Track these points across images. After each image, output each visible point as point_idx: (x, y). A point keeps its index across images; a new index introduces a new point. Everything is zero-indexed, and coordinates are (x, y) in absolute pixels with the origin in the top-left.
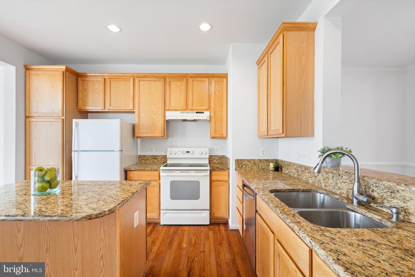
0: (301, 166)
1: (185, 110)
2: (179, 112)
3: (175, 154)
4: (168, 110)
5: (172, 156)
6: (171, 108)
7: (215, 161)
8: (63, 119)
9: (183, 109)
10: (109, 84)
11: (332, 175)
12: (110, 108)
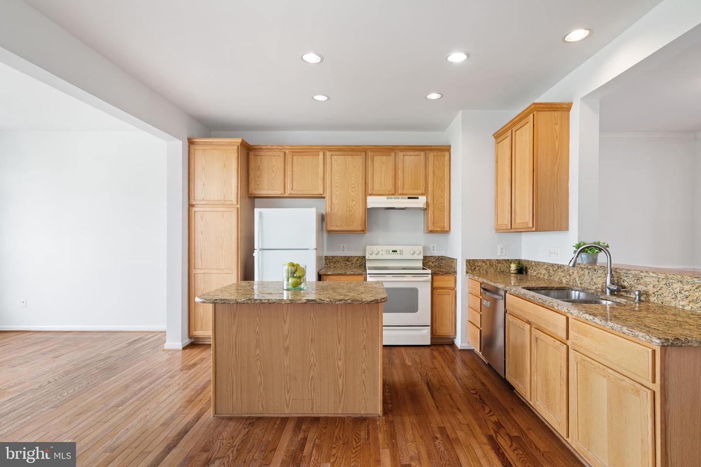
0: (553, 265)
1: (393, 195)
2: (386, 197)
3: (377, 254)
4: (370, 195)
5: (373, 257)
6: (374, 193)
7: (431, 263)
8: (238, 208)
9: (391, 193)
10: (291, 160)
11: (587, 271)
12: (293, 192)
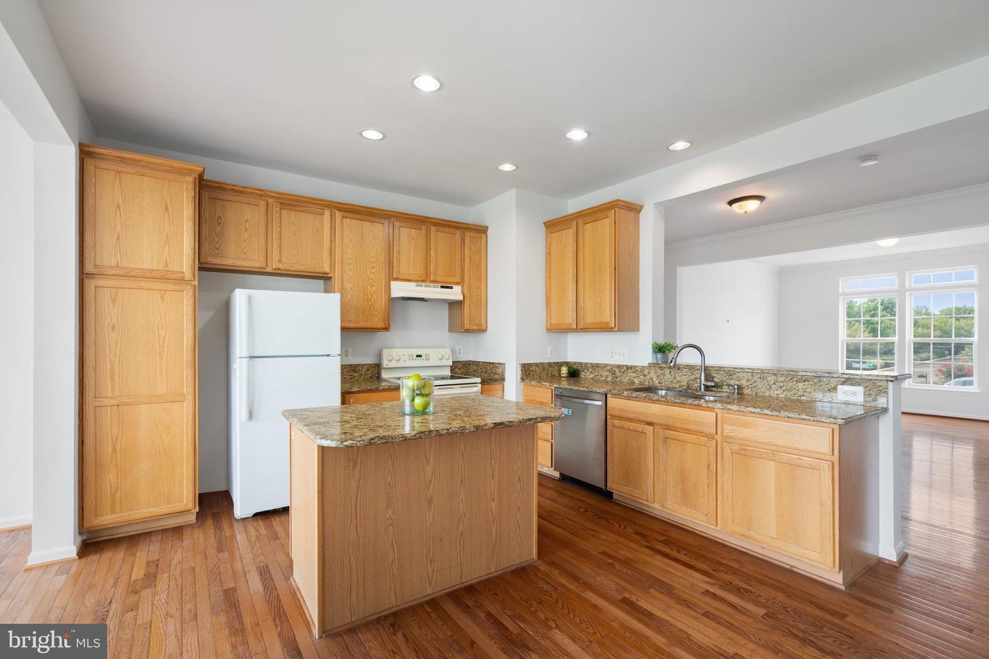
0: (619, 366)
1: (423, 281)
2: (414, 284)
3: (398, 360)
4: (397, 279)
6: (401, 277)
8: (195, 286)
9: (421, 279)
10: (278, 215)
12: (281, 266)
